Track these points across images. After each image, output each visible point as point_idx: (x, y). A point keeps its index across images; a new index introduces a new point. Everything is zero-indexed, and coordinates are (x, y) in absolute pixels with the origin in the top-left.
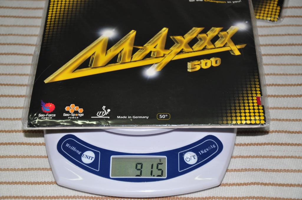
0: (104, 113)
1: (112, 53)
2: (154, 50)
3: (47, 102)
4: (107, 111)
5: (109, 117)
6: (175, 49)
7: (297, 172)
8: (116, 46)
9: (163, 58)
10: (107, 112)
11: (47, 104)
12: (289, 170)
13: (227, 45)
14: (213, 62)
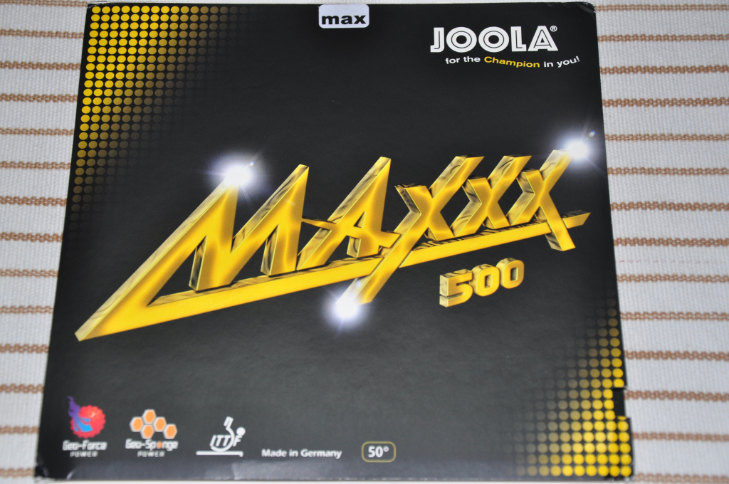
0: (230, 440)
1: (249, 240)
2: (354, 232)
3: (83, 403)
4: (236, 434)
5: (241, 454)
6: (408, 231)
7: (683, 318)
8: (257, 218)
9: (378, 260)
10: (237, 437)
11: (84, 408)
12: (665, 313)
13: (541, 217)
14: (504, 275)
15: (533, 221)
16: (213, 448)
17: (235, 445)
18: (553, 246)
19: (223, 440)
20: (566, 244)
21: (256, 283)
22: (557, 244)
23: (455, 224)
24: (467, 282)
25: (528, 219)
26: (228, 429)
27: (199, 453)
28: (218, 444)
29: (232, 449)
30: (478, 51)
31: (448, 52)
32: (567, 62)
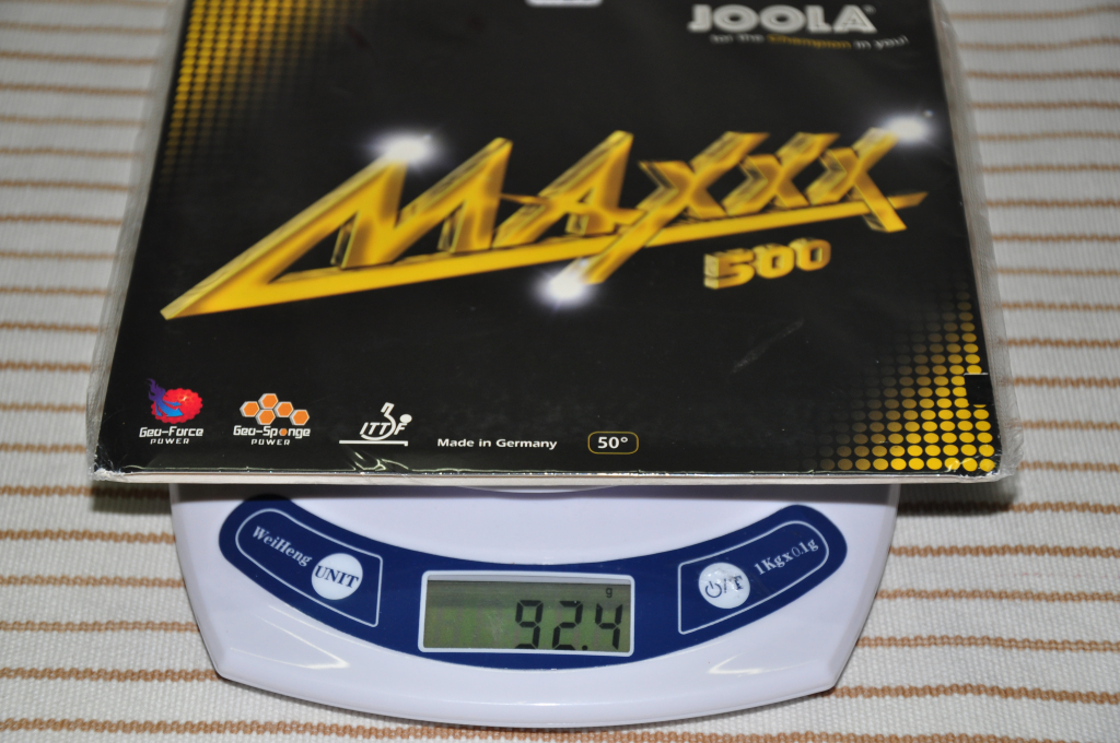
15: (844, 200)
16: (364, 436)
17: (396, 433)
18: (873, 226)
19: (379, 428)
20: (893, 224)
21: (430, 261)
22: (879, 224)
23: (728, 201)
24: (746, 263)
25: (836, 197)
26: (387, 415)
27: (341, 442)
28: (371, 432)
29: (392, 437)
30: (759, 29)
31: (715, 30)
32: (889, 43)
